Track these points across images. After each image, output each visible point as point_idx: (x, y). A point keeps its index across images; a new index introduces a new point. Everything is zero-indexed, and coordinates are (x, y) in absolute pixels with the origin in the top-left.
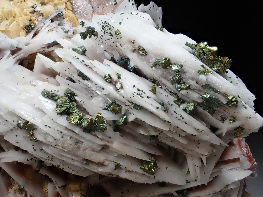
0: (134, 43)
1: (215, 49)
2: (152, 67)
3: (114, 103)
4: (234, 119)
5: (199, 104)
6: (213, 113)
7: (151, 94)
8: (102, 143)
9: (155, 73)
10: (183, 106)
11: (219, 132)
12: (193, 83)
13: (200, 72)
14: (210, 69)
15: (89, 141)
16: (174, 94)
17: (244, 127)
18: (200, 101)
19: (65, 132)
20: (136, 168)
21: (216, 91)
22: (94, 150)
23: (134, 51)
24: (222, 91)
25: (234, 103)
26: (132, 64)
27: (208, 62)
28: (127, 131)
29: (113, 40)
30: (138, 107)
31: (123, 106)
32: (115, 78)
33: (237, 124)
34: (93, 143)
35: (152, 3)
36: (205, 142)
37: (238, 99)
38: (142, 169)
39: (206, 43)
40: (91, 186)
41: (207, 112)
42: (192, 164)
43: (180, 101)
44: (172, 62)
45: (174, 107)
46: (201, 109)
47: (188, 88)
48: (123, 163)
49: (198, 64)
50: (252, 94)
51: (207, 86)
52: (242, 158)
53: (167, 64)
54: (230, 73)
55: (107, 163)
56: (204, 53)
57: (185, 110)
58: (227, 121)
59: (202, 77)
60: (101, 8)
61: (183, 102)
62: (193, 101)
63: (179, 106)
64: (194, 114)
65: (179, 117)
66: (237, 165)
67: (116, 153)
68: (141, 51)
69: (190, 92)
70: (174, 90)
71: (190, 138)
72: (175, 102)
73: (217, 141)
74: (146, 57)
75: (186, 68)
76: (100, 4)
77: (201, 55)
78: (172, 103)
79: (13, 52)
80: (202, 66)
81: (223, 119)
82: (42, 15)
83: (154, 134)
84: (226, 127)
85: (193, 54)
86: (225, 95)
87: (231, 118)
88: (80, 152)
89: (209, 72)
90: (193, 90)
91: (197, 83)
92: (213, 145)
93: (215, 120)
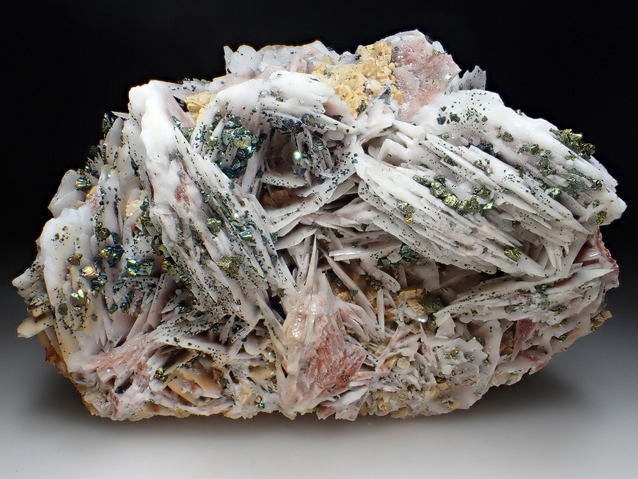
0: (500, 129)
1: (580, 136)
2: (518, 153)
3: (484, 187)
4: (597, 204)
5: (564, 189)
6: (577, 197)
7: (520, 179)
8: (473, 226)
9: (521, 159)
10: (548, 191)
11: (581, 219)
12: (559, 168)
13: (567, 158)
14: (576, 155)
15: (461, 223)
16: (539, 179)
17: (607, 211)
18: (565, 185)
19: (441, 214)
20: (501, 254)
21: (582, 175)
22: (465, 234)
23: (499, 137)
24: (588, 175)
25: (598, 185)
26: (496, 150)
27: (573, 148)
28: (491, 217)
29: (477, 126)
30: (508, 191)
31: (493, 191)
32: (484, 163)
33: (600, 208)
34: (465, 225)
35: (477, 67)
36: (568, 228)
37: (602, 183)
38: (506, 254)
39: (571, 130)
40: (428, 292)
41: (570, 197)
42: (553, 254)
43: (545, 186)
44: (541, 148)
45: (540, 192)
46: (565, 194)
47: (554, 173)
48: (491, 248)
49: (565, 150)
50: (615, 180)
51: (574, 170)
52: (601, 258)
53: (536, 150)
54: (593, 159)
55: (476, 246)
56: (570, 139)
57: (550, 195)
58: (590, 207)
59: (570, 162)
60: (430, 82)
61: (548, 187)
62: (559, 186)
63: (545, 190)
64: (558, 198)
65: (545, 201)
66: (597, 265)
67: (483, 236)
68: (507, 138)
69: (556, 177)
70: (541, 176)
71: (554, 223)
72: (540, 186)
73: (580, 228)
74: (512, 143)
75: (553, 153)
76: (429, 77)
77: (566, 142)
78: (538, 188)
79: (358, 136)
80: (569, 152)
81: (586, 205)
82: (372, 93)
83: (519, 219)
84: (589, 212)
85: (558, 139)
86: (591, 180)
87: (595, 203)
88: (453, 235)
89: (575, 157)
90: (559, 175)
91: (563, 167)
92: (574, 232)
93: (578, 206)
